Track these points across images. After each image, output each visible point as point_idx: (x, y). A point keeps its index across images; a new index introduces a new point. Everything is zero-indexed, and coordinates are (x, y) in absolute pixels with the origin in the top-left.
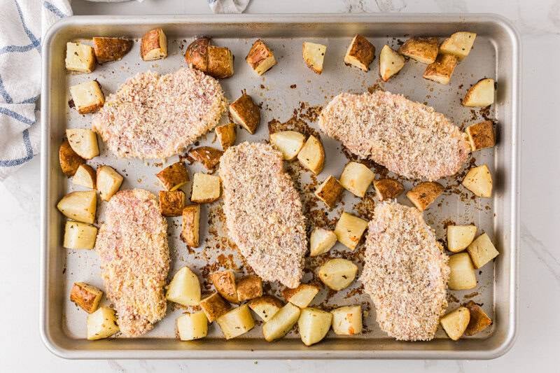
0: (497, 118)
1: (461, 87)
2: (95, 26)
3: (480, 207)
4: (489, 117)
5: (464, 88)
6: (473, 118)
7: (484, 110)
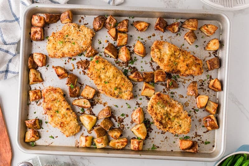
0: (220, 56)
1: (205, 42)
2: (46, 8)
3: (211, 95)
4: (217, 55)
5: (206, 43)
6: (210, 56)
7: (214, 52)
